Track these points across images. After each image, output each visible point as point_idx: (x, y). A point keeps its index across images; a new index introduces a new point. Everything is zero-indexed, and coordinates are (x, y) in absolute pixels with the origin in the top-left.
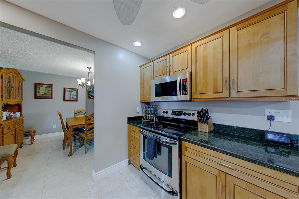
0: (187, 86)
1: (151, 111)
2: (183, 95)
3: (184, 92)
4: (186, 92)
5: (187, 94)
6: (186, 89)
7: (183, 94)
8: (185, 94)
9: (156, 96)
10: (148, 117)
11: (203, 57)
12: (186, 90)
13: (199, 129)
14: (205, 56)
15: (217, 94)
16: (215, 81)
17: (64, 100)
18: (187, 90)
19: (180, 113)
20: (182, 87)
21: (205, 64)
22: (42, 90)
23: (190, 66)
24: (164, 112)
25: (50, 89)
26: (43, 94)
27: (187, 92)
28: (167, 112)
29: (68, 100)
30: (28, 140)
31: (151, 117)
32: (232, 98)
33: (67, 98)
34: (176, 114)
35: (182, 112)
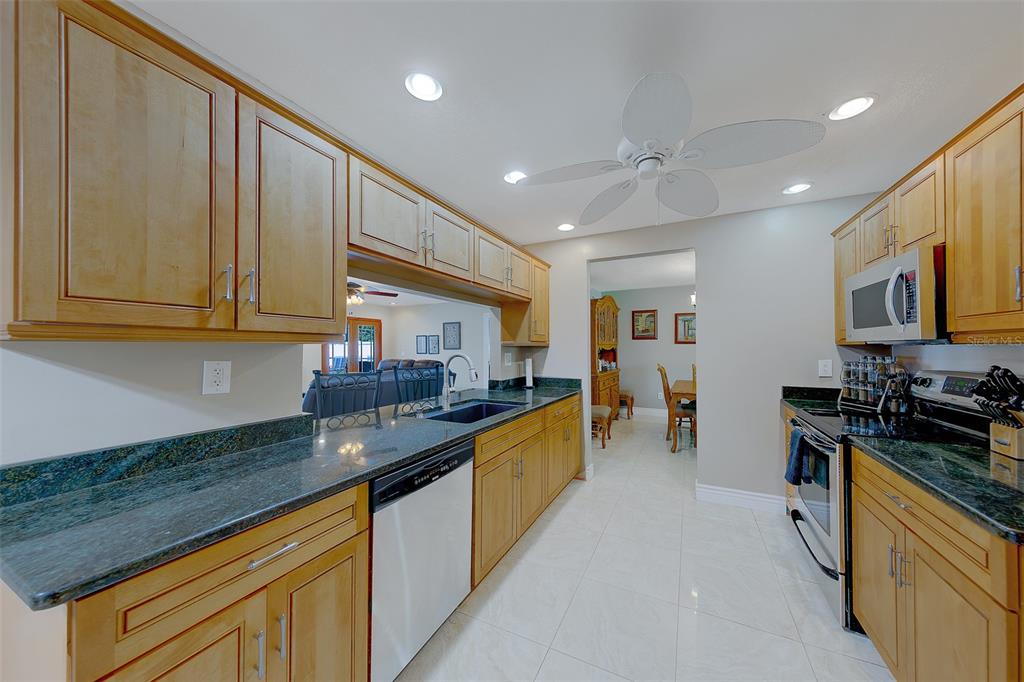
0: (916, 294)
1: (866, 375)
3: (910, 313)
4: (913, 313)
5: (915, 319)
6: (915, 304)
7: (909, 320)
8: (912, 319)
9: (855, 326)
10: (858, 395)
11: (972, 190)
12: (913, 308)
13: (993, 446)
14: (976, 189)
15: (1005, 317)
16: (1002, 270)
17: (677, 342)
18: (916, 307)
20: (906, 298)
21: (977, 212)
22: (642, 323)
23: (940, 224)
25: (652, 319)
26: (643, 331)
27: (916, 312)
29: (683, 340)
30: (624, 411)
33: (681, 337)
34: (957, 389)
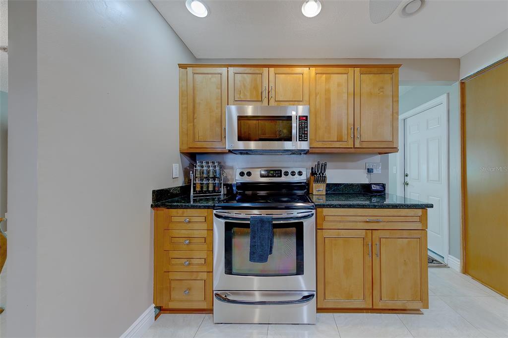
0: (307, 128)
1: (215, 172)
2: (299, 141)
3: (302, 136)
4: (305, 136)
5: (306, 139)
6: (306, 132)
7: (300, 139)
8: (303, 139)
9: (240, 139)
10: (208, 187)
11: (326, 91)
12: (305, 134)
14: (328, 91)
15: (341, 143)
16: (340, 125)
18: (307, 134)
19: (278, 173)
20: (299, 128)
23: (307, 98)
24: (242, 174)
27: (307, 136)
28: (249, 174)
31: (214, 187)
32: (356, 148)
34: (270, 175)
35: (281, 171)
